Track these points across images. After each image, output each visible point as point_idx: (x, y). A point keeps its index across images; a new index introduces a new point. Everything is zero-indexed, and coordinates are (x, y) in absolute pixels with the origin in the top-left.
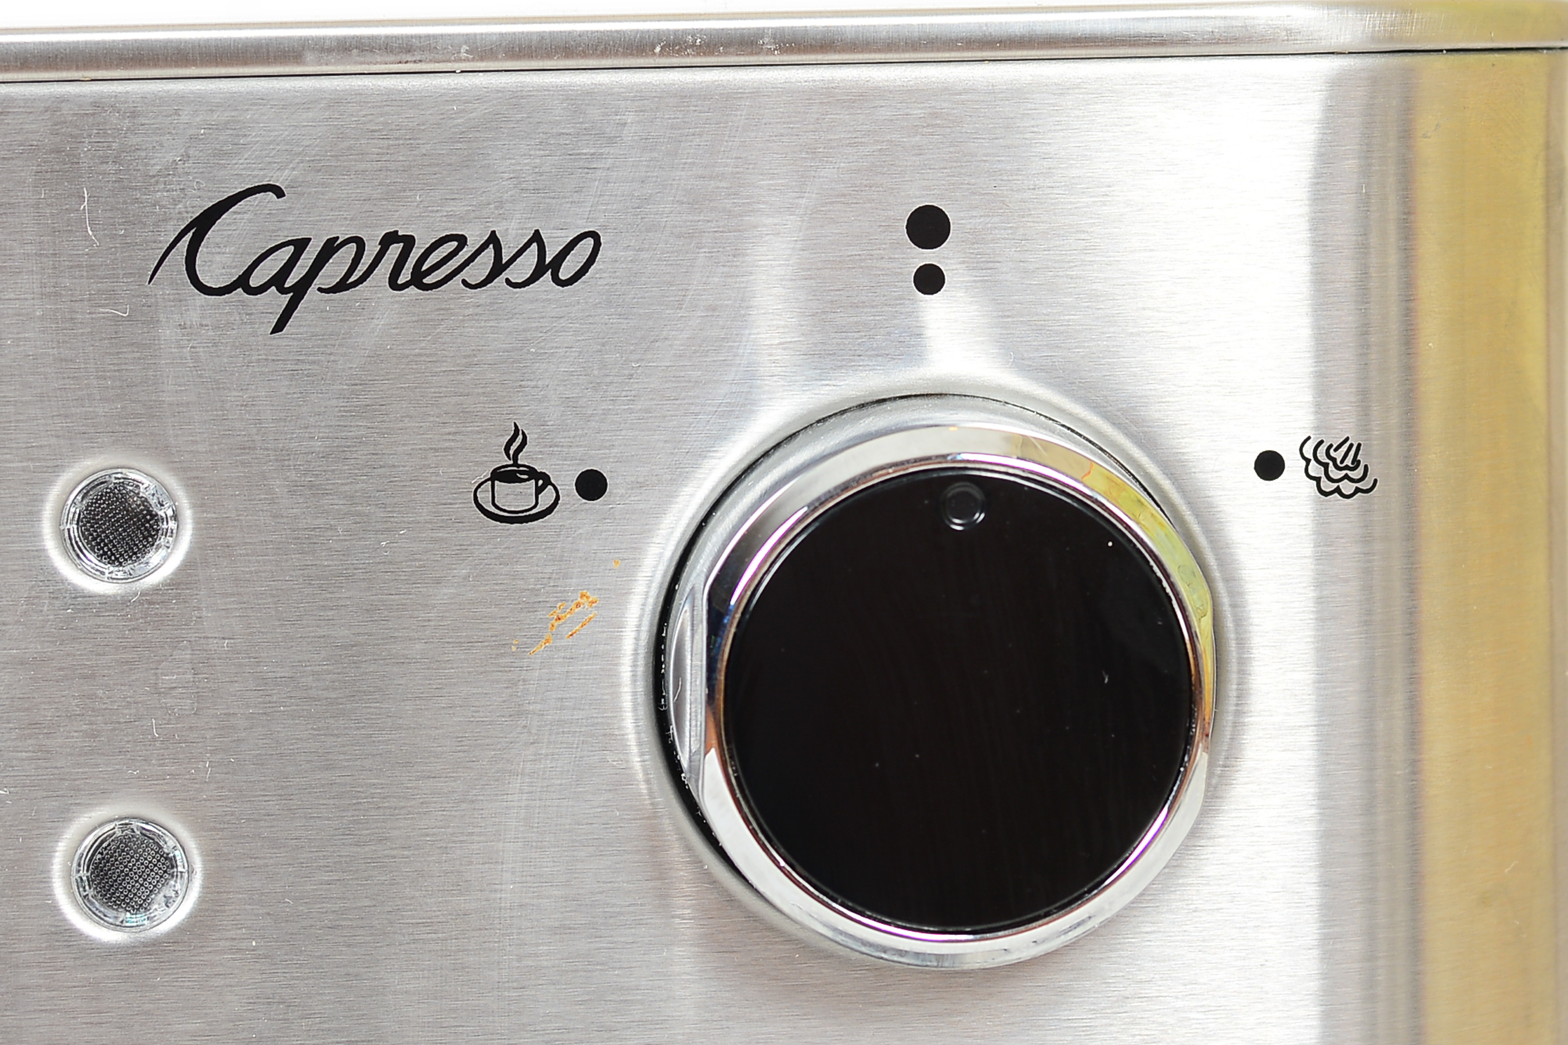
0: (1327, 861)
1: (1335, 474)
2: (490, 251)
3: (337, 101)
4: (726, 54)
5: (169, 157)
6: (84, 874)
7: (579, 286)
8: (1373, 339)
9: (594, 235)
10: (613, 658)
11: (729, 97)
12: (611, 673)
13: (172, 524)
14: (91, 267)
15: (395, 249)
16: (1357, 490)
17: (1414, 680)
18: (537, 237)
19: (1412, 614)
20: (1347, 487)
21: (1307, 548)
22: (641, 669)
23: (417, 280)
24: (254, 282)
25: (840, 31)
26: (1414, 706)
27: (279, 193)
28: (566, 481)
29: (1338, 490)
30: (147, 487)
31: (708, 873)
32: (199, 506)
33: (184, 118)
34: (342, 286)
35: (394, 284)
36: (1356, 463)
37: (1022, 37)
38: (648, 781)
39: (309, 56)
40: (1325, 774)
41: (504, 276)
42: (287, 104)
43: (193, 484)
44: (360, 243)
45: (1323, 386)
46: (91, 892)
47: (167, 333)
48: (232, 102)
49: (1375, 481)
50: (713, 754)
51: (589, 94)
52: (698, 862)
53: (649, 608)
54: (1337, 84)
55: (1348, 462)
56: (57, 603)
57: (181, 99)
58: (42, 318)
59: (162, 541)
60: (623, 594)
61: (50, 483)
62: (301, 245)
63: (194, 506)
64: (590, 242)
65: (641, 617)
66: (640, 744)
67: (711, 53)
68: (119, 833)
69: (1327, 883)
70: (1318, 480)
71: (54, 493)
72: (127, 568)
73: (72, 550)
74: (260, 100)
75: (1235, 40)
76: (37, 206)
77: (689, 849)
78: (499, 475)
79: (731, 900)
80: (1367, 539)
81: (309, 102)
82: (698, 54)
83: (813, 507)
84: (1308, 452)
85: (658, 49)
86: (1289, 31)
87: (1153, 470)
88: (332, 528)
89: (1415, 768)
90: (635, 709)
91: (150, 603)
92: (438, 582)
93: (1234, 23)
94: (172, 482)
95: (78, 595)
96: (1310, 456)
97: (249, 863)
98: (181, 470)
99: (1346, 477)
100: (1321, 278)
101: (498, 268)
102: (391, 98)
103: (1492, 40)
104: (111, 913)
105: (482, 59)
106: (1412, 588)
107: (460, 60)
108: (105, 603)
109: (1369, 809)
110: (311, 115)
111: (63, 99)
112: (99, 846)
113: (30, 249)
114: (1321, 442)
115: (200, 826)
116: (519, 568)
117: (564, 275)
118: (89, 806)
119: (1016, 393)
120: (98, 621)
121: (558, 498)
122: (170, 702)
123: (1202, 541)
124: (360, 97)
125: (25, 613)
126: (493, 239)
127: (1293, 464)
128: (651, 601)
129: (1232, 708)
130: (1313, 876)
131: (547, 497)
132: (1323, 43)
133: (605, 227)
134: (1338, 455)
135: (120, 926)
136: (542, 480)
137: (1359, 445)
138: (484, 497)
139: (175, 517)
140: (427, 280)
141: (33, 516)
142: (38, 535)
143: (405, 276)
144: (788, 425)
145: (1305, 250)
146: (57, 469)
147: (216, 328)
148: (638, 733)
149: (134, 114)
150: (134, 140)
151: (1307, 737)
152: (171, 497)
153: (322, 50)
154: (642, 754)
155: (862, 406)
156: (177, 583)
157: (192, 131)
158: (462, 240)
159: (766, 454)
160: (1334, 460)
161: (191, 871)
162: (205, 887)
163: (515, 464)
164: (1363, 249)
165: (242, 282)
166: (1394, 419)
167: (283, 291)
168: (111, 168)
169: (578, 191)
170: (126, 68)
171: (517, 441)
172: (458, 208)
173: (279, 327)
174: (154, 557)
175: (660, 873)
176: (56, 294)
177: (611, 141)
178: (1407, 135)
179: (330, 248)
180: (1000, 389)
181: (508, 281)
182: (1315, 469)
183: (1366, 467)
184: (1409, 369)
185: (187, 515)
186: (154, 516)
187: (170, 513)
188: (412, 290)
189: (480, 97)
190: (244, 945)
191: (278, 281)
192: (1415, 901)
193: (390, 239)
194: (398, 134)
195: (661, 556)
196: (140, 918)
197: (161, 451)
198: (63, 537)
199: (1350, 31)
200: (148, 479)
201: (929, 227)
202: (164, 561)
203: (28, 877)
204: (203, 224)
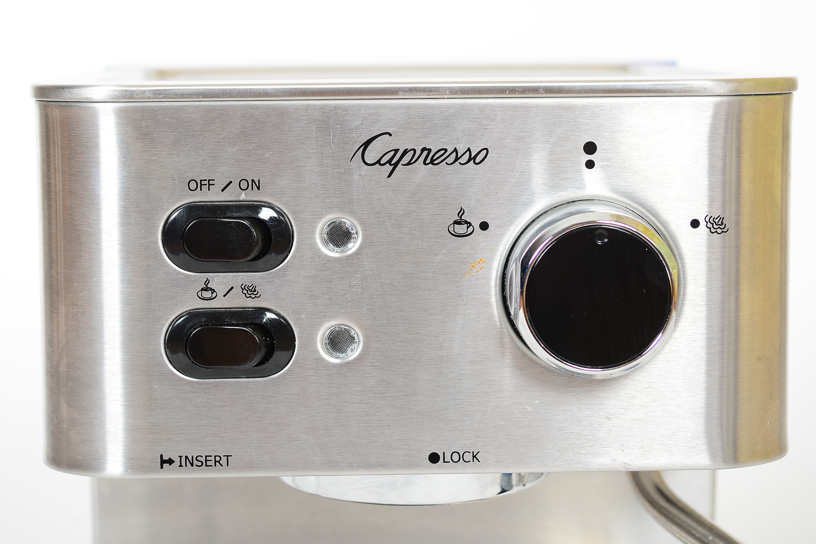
0: (709, 347)
1: (716, 227)
2: (455, 153)
3: (408, 107)
4: (528, 94)
5: (357, 124)
6: (327, 341)
7: (481, 165)
8: (727, 185)
9: (487, 149)
10: (488, 279)
11: (528, 108)
12: (488, 284)
13: (355, 235)
14: (333, 157)
15: (425, 153)
16: (722, 232)
17: (738, 291)
18: (469, 150)
19: (737, 270)
20: (719, 231)
21: (705, 250)
22: (498, 283)
23: (432, 162)
24: (382, 162)
25: (564, 87)
26: (737, 299)
27: (390, 135)
28: (476, 225)
29: (716, 232)
30: (348, 224)
31: (517, 346)
32: (364, 230)
33: (362, 112)
34: (409, 164)
35: (425, 163)
36: (722, 223)
37: (621, 90)
38: (499, 317)
39: (400, 93)
40: (709, 319)
41: (458, 161)
42: (393, 108)
43: (362, 224)
44: (415, 151)
45: (711, 199)
46: (329, 347)
47: (355, 177)
48: (377, 107)
49: (728, 229)
50: (520, 310)
51: (486, 106)
52: (514, 342)
53: (501, 264)
54: (717, 106)
55: (720, 223)
56: (320, 259)
57: (361, 106)
58: (317, 172)
59: (352, 240)
60: (492, 259)
61: (319, 222)
62: (396, 151)
63: (362, 230)
64: (485, 151)
65: (498, 267)
66: (497, 306)
67: (524, 94)
68: (337, 329)
69: (708, 353)
70: (710, 228)
71: (320, 225)
72: (341, 249)
73: (326, 243)
74: (385, 106)
75: (688, 91)
76: (317, 138)
77: (512, 338)
78: (456, 222)
79: (524, 354)
80: (724, 247)
81: (400, 107)
82: (520, 94)
83: (554, 236)
84: (707, 219)
85: (507, 92)
86: (705, 89)
87: (658, 224)
88: (404, 238)
89: (737, 317)
90: (496, 295)
91: (349, 259)
92: (436, 255)
93: (687, 86)
94: (356, 223)
95: (326, 256)
96: (708, 221)
97: (377, 339)
98: (359, 219)
99: (719, 228)
100: (711, 166)
101: (457, 159)
102: (425, 107)
103: (768, 91)
104: (334, 353)
105: (453, 94)
106: (738, 261)
107: (447, 95)
108: (335, 260)
109: (722, 331)
110: (400, 111)
111: (325, 105)
112: (331, 333)
113: (314, 151)
114: (712, 217)
115: (362, 328)
116: (461, 251)
117: (477, 161)
118: (329, 321)
119: (616, 200)
120: (333, 265)
121: (474, 230)
122: (354, 290)
123: (673, 247)
124: (416, 106)
125: (311, 262)
126: (455, 150)
127: (703, 224)
128: (501, 262)
129: (681, 299)
130: (705, 351)
131: (471, 228)
132: (715, 92)
133: (490, 147)
134: (717, 221)
135: (337, 358)
136: (469, 224)
137: (723, 218)
138: (451, 229)
139: (357, 233)
140: (435, 162)
141: (314, 232)
142: (315, 238)
143: (428, 161)
144: (545, 208)
145: (707, 157)
146: (321, 218)
147: (370, 176)
148: (497, 302)
149: (346, 110)
150: (346, 118)
151: (704, 308)
152: (355, 227)
153: (404, 91)
154: (498, 309)
155: (568, 203)
156: (356, 253)
157: (365, 116)
158: (446, 150)
159: (538, 217)
160: (715, 222)
161: (359, 342)
162: (363, 346)
163: (461, 219)
164: (724, 157)
165: (378, 162)
166: (733, 210)
167: (391, 165)
168: (339, 126)
169: (482, 136)
170: (344, 96)
171: (461, 212)
172: (445, 140)
173: (389, 176)
174: (350, 245)
176: (322, 165)
177: (492, 120)
178: (739, 121)
179: (405, 152)
180: (611, 198)
181: (460, 163)
182: (710, 225)
183: (725, 224)
184: (738, 194)
186: (350, 233)
187: (355, 232)
188: (430, 165)
189: (452, 106)
190: (375, 364)
191: (389, 162)
192: (736, 360)
193: (424, 149)
194: (427, 117)
195: (505, 248)
196: (344, 355)
197: (353, 213)
198: (322, 239)
199: (724, 89)
200: (348, 222)
201: (590, 148)
202: (353, 247)
203: (310, 342)
204: (367, 144)
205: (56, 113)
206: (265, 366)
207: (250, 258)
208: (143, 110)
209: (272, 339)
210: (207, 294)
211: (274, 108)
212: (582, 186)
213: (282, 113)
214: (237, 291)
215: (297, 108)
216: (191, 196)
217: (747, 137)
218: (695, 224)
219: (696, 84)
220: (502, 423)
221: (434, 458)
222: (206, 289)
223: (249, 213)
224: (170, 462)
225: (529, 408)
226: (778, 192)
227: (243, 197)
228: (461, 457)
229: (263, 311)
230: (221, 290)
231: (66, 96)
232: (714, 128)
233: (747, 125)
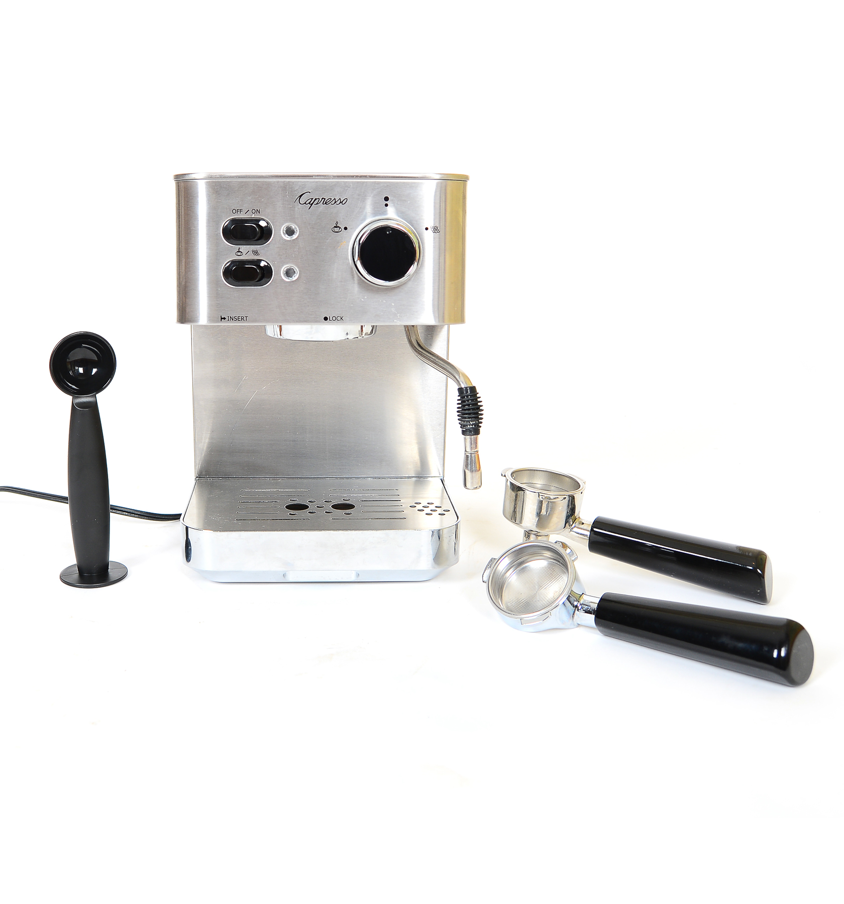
1: (435, 230)
3: (317, 182)
4: (363, 178)
5: (297, 188)
6: (285, 273)
7: (345, 205)
8: (441, 214)
10: (348, 250)
11: (363, 183)
12: (348, 252)
13: (296, 232)
14: (288, 201)
15: (323, 200)
17: (445, 256)
18: (340, 199)
21: (431, 238)
22: (351, 251)
23: (326, 203)
24: (307, 203)
25: (376, 175)
26: (445, 259)
27: (310, 193)
28: (343, 228)
29: (435, 232)
30: (293, 227)
32: (299, 230)
34: (317, 204)
37: (398, 177)
38: (352, 264)
39: (314, 177)
42: (311, 182)
43: (298, 227)
44: (319, 199)
45: (433, 219)
46: (286, 275)
47: (296, 209)
48: (304, 182)
49: (441, 231)
50: (359, 261)
51: (346, 182)
52: (358, 274)
53: (352, 243)
54: (437, 183)
55: (437, 229)
56: (283, 240)
57: (299, 181)
58: (282, 207)
60: (349, 242)
61: (282, 226)
64: (346, 199)
65: (351, 245)
67: (361, 178)
68: (289, 268)
69: (433, 280)
71: (283, 228)
72: (291, 237)
74: (308, 182)
75: (427, 178)
76: (282, 193)
77: (356, 272)
78: (335, 227)
80: (440, 238)
81: (313, 182)
82: (359, 178)
83: (371, 230)
85: (355, 177)
86: (433, 177)
87: (413, 229)
88: (315, 233)
89: (444, 266)
90: (350, 255)
91: (293, 241)
92: (327, 239)
93: (425, 175)
94: (296, 227)
95: (285, 239)
96: (432, 228)
97: (304, 272)
98: (297, 225)
99: (437, 231)
101: (335, 202)
102: (323, 182)
103: (458, 179)
104: (288, 277)
105: (334, 177)
106: (445, 245)
107: (332, 177)
108: (289, 241)
110: (314, 184)
111: (285, 181)
112: (287, 270)
113: (281, 199)
114: (434, 226)
115: (298, 268)
116: (337, 238)
117: (343, 203)
118: (286, 265)
120: (288, 243)
121: (342, 230)
122: (295, 253)
123: (418, 237)
124: (320, 182)
125: (279, 241)
126: (335, 199)
127: (430, 229)
129: (422, 258)
131: (340, 230)
133: (348, 198)
134: (435, 228)
135: (289, 279)
136: (340, 228)
137: (438, 227)
138: (333, 229)
141: (280, 230)
142: (281, 232)
143: (324, 203)
144: (370, 222)
147: (302, 208)
148: (351, 258)
149: (293, 183)
150: (293, 186)
151: (432, 262)
154: (351, 261)
155: (379, 220)
156: (297, 238)
157: (300, 185)
158: (331, 199)
159: (366, 226)
161: (297, 273)
162: (299, 275)
163: (337, 226)
164: (440, 203)
165: (305, 203)
166: (443, 224)
168: (290, 189)
169: (345, 193)
170: (293, 178)
171: (337, 223)
172: (331, 195)
173: (309, 209)
174: (294, 235)
175: (353, 276)
176: (284, 204)
177: (349, 187)
178: (446, 190)
179: (316, 199)
181: (337, 204)
182: (433, 230)
183: (439, 230)
184: (445, 219)
185: (298, 231)
186: (294, 231)
187: (296, 230)
188: (325, 205)
189: (334, 182)
190: (303, 281)
191: (309, 203)
193: (323, 198)
194: (324, 186)
195: (353, 238)
196: (291, 278)
197: (295, 223)
198: (284, 233)
199: (438, 177)
200: (293, 226)
201: (386, 199)
202: (295, 236)
203: (278, 273)
204: (301, 196)
205: (182, 184)
206: (261, 282)
207: (255, 239)
208: (215, 182)
209: (264, 271)
210: (239, 254)
211: (265, 182)
212: (385, 213)
213: (269, 184)
214: (251, 252)
215: (274, 182)
216: (234, 215)
217: (449, 196)
218: (427, 229)
219: (427, 175)
220: (352, 305)
221: (326, 319)
222: (239, 252)
223: (256, 222)
224: (224, 318)
225: (363, 300)
226: (461, 220)
227: (253, 216)
228: (336, 319)
229: (261, 260)
230: (244, 252)
231: (187, 177)
232: (436, 192)
233: (448, 191)
